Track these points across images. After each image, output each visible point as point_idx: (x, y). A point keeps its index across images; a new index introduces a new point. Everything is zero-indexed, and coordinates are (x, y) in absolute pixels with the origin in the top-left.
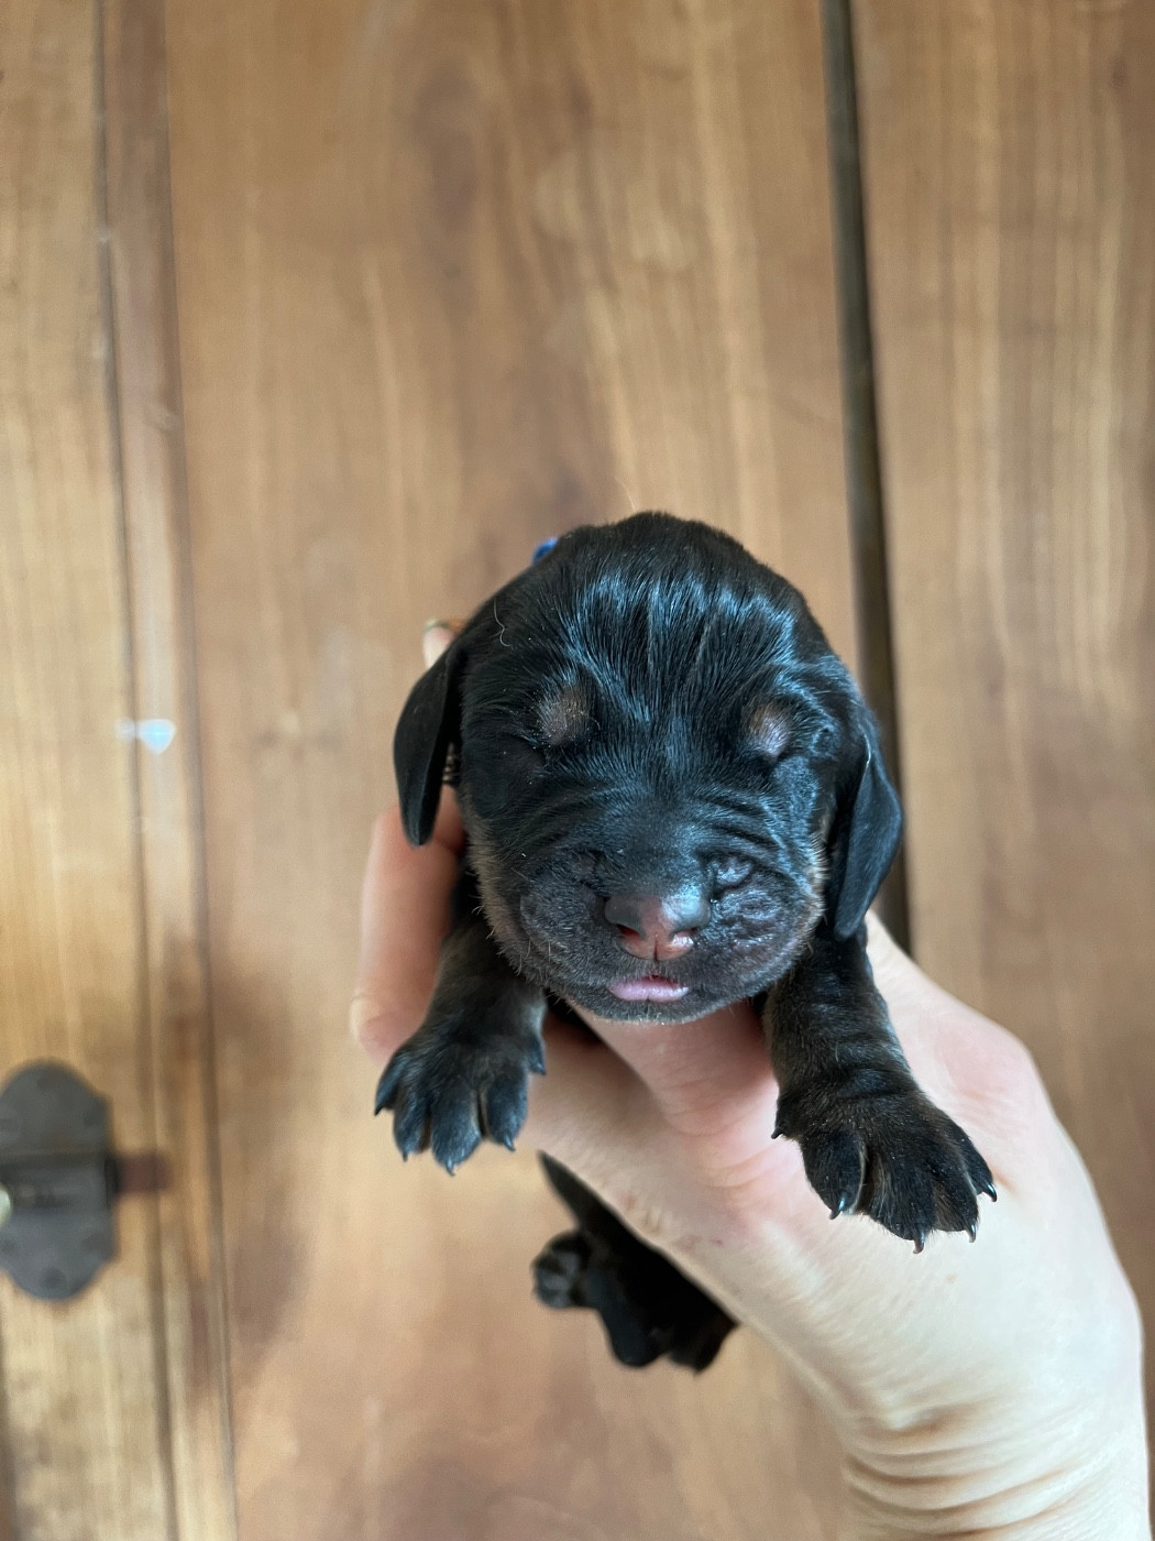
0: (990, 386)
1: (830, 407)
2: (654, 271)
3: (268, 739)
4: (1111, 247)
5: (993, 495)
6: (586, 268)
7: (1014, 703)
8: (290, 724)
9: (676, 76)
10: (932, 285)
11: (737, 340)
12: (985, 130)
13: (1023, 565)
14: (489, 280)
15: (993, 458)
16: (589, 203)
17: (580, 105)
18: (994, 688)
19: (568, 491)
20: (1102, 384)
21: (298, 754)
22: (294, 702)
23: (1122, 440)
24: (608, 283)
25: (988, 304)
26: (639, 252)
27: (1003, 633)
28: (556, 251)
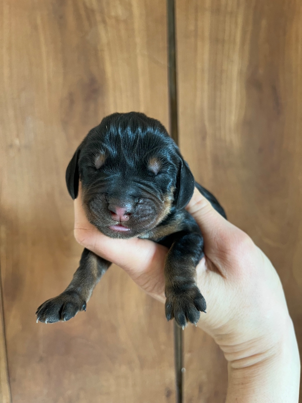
0: (206, 56)
1: (164, 61)
2: (117, 20)
3: (11, 146)
4: (240, 20)
5: (206, 87)
6: (98, 18)
7: (209, 142)
8: (17, 142)
10: (192, 28)
11: (139, 40)
13: (213, 106)
14: (71, 20)
15: (206, 76)
18: (204, 138)
20: (236, 57)
21: (19, 150)
22: (18, 136)
23: (240, 73)
24: (104, 22)
25: (207, 34)
26: (113, 14)
27: (207, 123)
28: (90, 12)
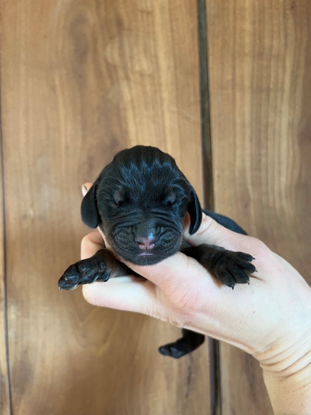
0: (247, 109)
1: (196, 117)
2: (142, 75)
3: (25, 217)
5: (247, 143)
6: (121, 74)
8: (31, 212)
9: (150, 13)
10: (229, 77)
11: (167, 95)
12: (248, 26)
13: (257, 166)
14: (91, 79)
15: (248, 131)
16: (122, 54)
17: (120, 23)
18: (246, 206)
19: (114, 143)
20: (285, 107)
21: (33, 221)
22: (32, 206)
23: (291, 125)
25: (247, 83)
26: (137, 68)
27: (250, 187)
28: (111, 68)
